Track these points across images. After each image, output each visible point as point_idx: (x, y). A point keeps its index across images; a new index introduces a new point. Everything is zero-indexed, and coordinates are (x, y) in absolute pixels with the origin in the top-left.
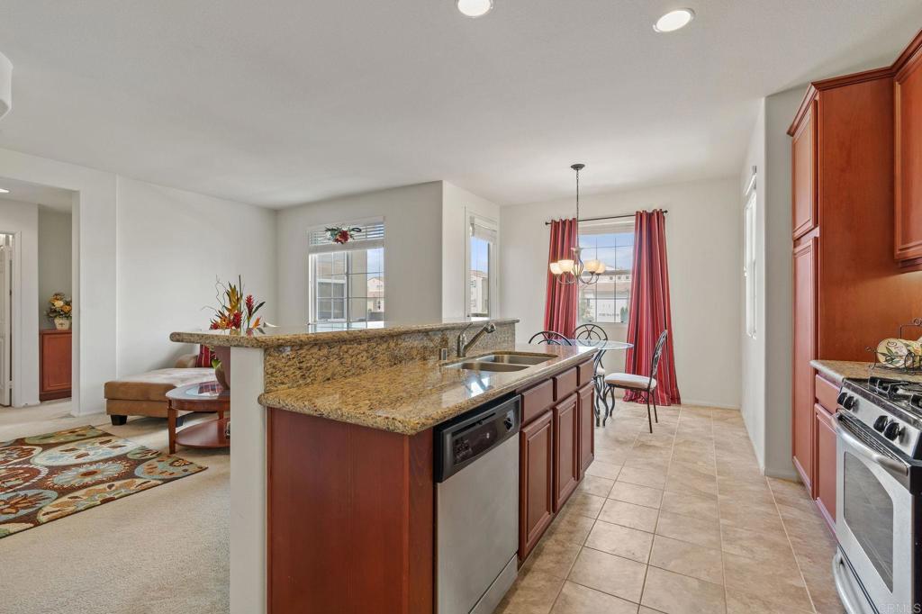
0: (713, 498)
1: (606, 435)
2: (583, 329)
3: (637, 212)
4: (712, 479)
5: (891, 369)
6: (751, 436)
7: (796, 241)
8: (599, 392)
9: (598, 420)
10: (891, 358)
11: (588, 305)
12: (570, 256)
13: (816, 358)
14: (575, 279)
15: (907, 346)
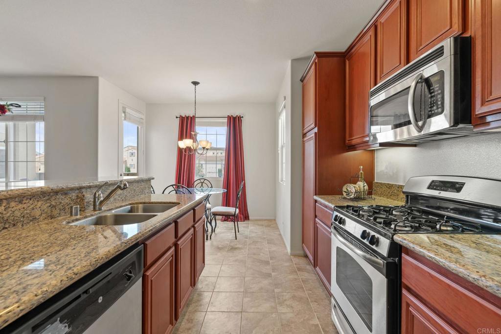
0: (269, 275)
1: (212, 245)
2: (199, 181)
3: (228, 116)
4: (267, 263)
5: (348, 199)
6: (282, 233)
7: (304, 135)
8: (207, 218)
9: (207, 236)
10: (348, 193)
11: (202, 167)
12: (191, 137)
13: (316, 195)
14: (194, 152)
15: (355, 187)
